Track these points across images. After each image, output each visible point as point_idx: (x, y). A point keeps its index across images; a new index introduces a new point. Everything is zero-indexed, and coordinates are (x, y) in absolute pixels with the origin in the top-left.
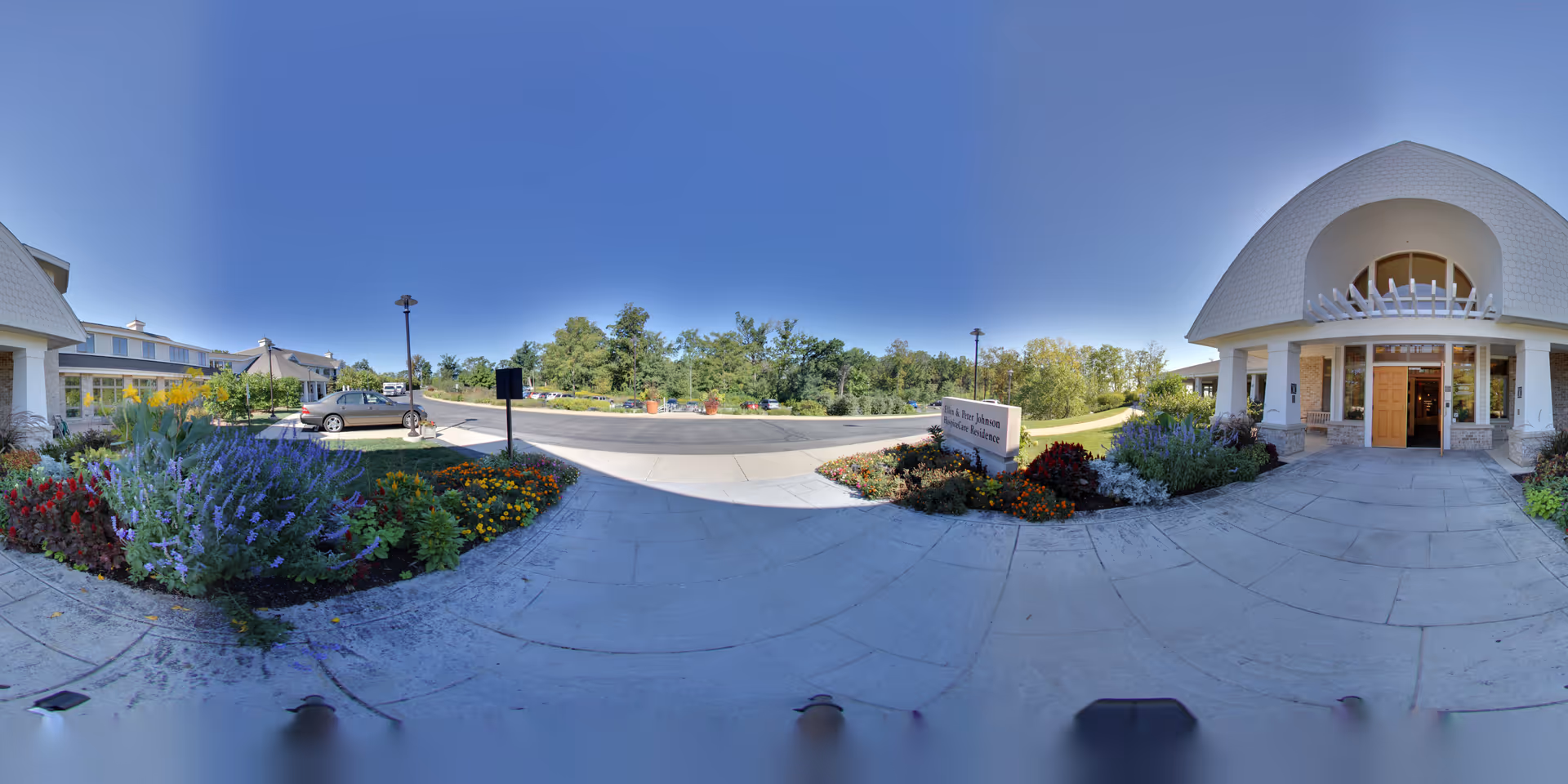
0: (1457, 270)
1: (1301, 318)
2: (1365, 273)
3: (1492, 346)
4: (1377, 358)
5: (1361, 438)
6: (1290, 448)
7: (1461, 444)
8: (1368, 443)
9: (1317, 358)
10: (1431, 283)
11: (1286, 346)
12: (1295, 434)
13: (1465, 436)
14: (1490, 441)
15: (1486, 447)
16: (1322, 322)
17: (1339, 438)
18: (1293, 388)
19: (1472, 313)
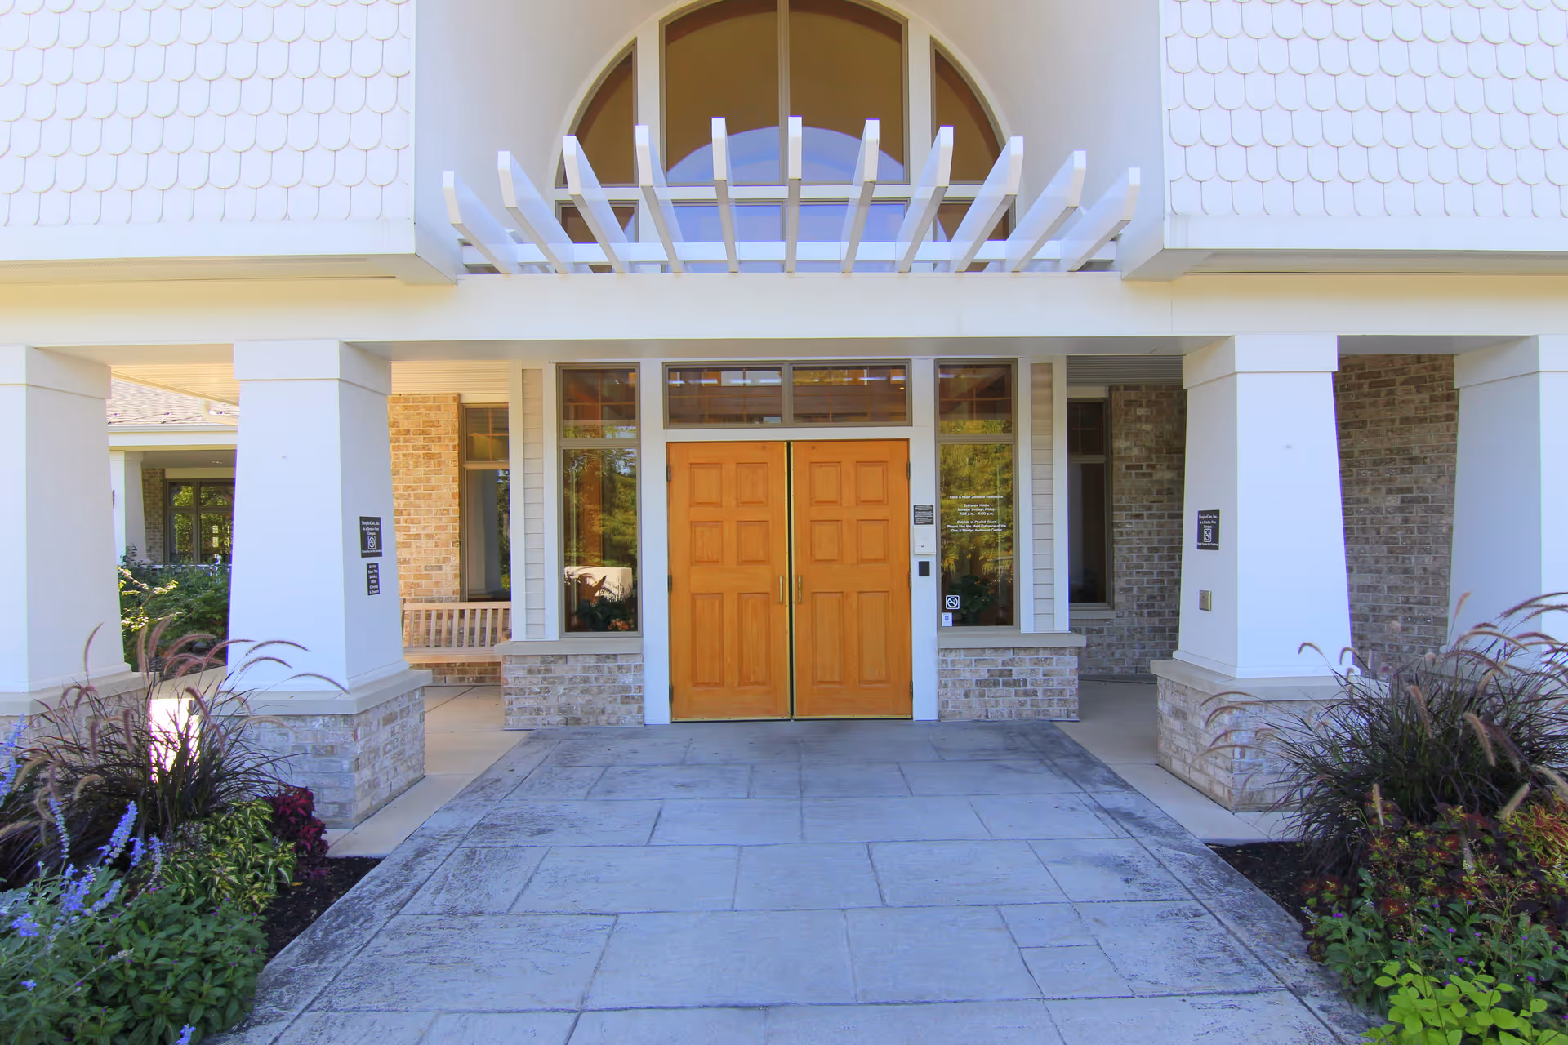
0: (945, 68)
1: (410, 248)
2: (623, 70)
3: (1071, 361)
4: (676, 415)
5: (633, 697)
6: (373, 784)
7: (974, 700)
8: (658, 710)
9: (433, 402)
10: (858, 133)
11: (330, 363)
12: (389, 719)
13: (985, 675)
14: (1071, 692)
15: (1056, 710)
16: (491, 270)
17: (552, 701)
18: (370, 535)
19: (994, 250)
